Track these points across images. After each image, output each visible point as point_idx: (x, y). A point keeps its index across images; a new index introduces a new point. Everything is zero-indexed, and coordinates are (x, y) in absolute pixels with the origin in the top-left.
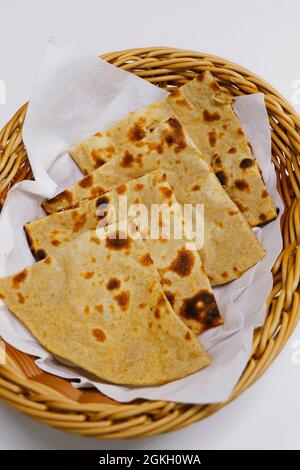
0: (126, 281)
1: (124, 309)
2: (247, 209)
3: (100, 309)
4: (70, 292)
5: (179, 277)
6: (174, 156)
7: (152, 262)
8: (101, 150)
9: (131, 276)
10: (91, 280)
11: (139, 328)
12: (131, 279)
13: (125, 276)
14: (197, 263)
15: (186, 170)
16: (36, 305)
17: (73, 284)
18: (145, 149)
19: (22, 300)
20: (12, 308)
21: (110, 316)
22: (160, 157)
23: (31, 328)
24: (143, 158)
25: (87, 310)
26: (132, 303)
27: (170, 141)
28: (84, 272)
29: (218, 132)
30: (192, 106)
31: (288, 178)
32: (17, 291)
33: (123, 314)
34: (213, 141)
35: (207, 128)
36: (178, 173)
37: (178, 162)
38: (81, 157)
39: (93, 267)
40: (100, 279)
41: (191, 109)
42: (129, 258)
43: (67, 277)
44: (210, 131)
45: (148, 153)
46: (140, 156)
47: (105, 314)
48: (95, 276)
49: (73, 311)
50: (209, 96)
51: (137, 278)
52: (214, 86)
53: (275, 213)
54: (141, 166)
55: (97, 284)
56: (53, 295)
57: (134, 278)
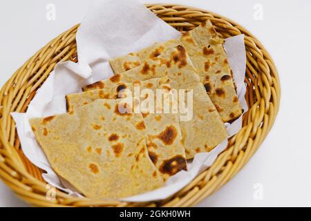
0: (123, 137)
1: (117, 156)
2: (222, 110)
3: (99, 151)
4: (80, 134)
5: (163, 144)
6: (178, 71)
7: (144, 127)
8: (130, 63)
9: (128, 134)
10: (98, 131)
11: (124, 169)
12: (127, 137)
13: (124, 134)
14: (179, 137)
15: (184, 79)
16: (55, 138)
17: (84, 130)
18: (159, 62)
19: (45, 134)
20: (38, 138)
21: (106, 157)
22: (168, 70)
23: (48, 154)
24: (156, 68)
25: (90, 149)
26: (124, 153)
27: (176, 59)
28: (94, 123)
29: (211, 62)
30: (196, 44)
31: (254, 91)
32: (44, 127)
33: (116, 159)
34: (207, 67)
35: (205, 59)
36: (178, 82)
37: (179, 74)
38: (116, 66)
39: (101, 123)
40: (105, 132)
41: (195, 46)
42: (129, 122)
43: (81, 124)
44: (207, 61)
45: (160, 65)
46: (154, 66)
47: (102, 155)
48: (102, 129)
49: (79, 147)
50: (208, 37)
51: (132, 137)
52: (212, 30)
53: (241, 112)
54: (154, 73)
55: (102, 135)
56: (68, 134)
57: (130, 136)
